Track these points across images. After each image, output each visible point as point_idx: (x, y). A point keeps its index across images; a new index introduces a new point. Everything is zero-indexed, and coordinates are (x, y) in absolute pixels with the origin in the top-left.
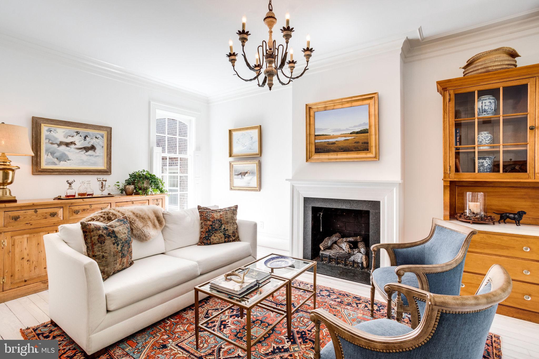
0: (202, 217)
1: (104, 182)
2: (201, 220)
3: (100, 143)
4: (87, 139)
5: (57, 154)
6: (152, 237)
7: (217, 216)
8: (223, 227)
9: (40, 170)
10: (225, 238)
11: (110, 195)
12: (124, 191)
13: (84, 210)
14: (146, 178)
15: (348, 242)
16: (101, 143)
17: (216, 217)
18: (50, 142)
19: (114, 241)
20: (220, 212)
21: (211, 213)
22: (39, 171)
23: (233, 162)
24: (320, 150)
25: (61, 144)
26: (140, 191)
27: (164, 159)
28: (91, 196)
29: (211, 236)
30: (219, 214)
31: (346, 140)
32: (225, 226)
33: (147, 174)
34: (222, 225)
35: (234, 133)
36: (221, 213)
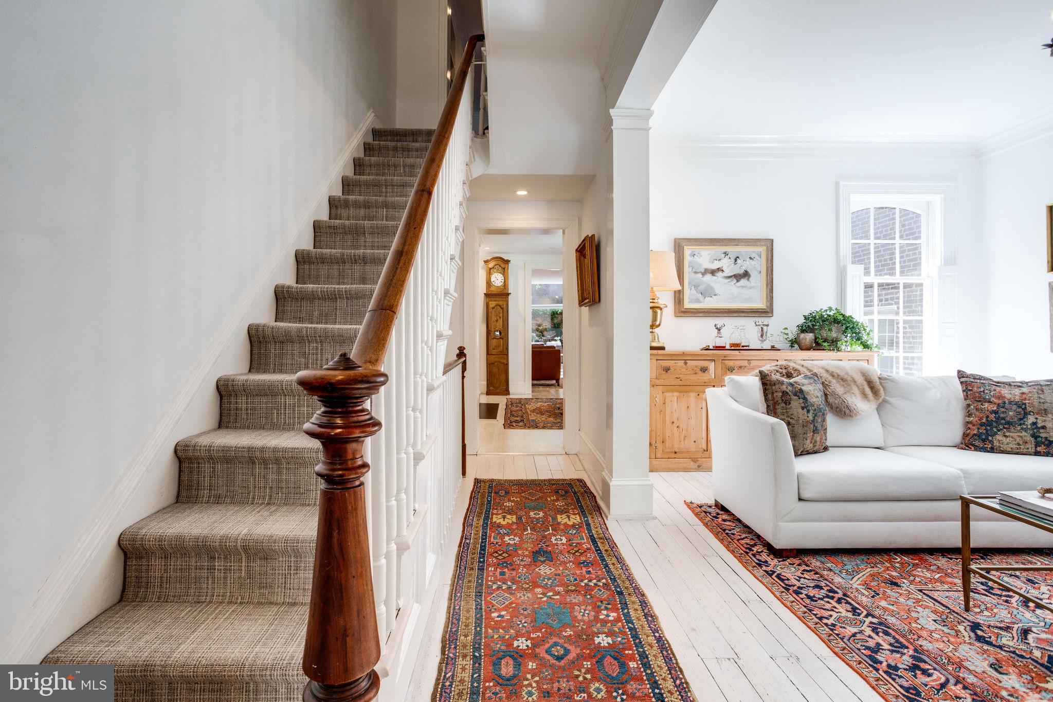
1: (765, 328)
2: (965, 399)
3: (756, 266)
4: (739, 261)
5: (701, 288)
6: (862, 413)
7: (1010, 394)
8: (1031, 419)
9: (683, 310)
11: (773, 348)
12: (795, 343)
13: (740, 367)
14: (836, 321)
16: (758, 267)
17: (1008, 396)
18: (694, 269)
19: (803, 405)
21: (993, 387)
22: (682, 312)
25: (706, 272)
26: (825, 344)
27: (869, 286)
28: (745, 348)
29: (995, 434)
32: (1036, 418)
33: (837, 315)
34: (1026, 414)
36: (1025, 390)
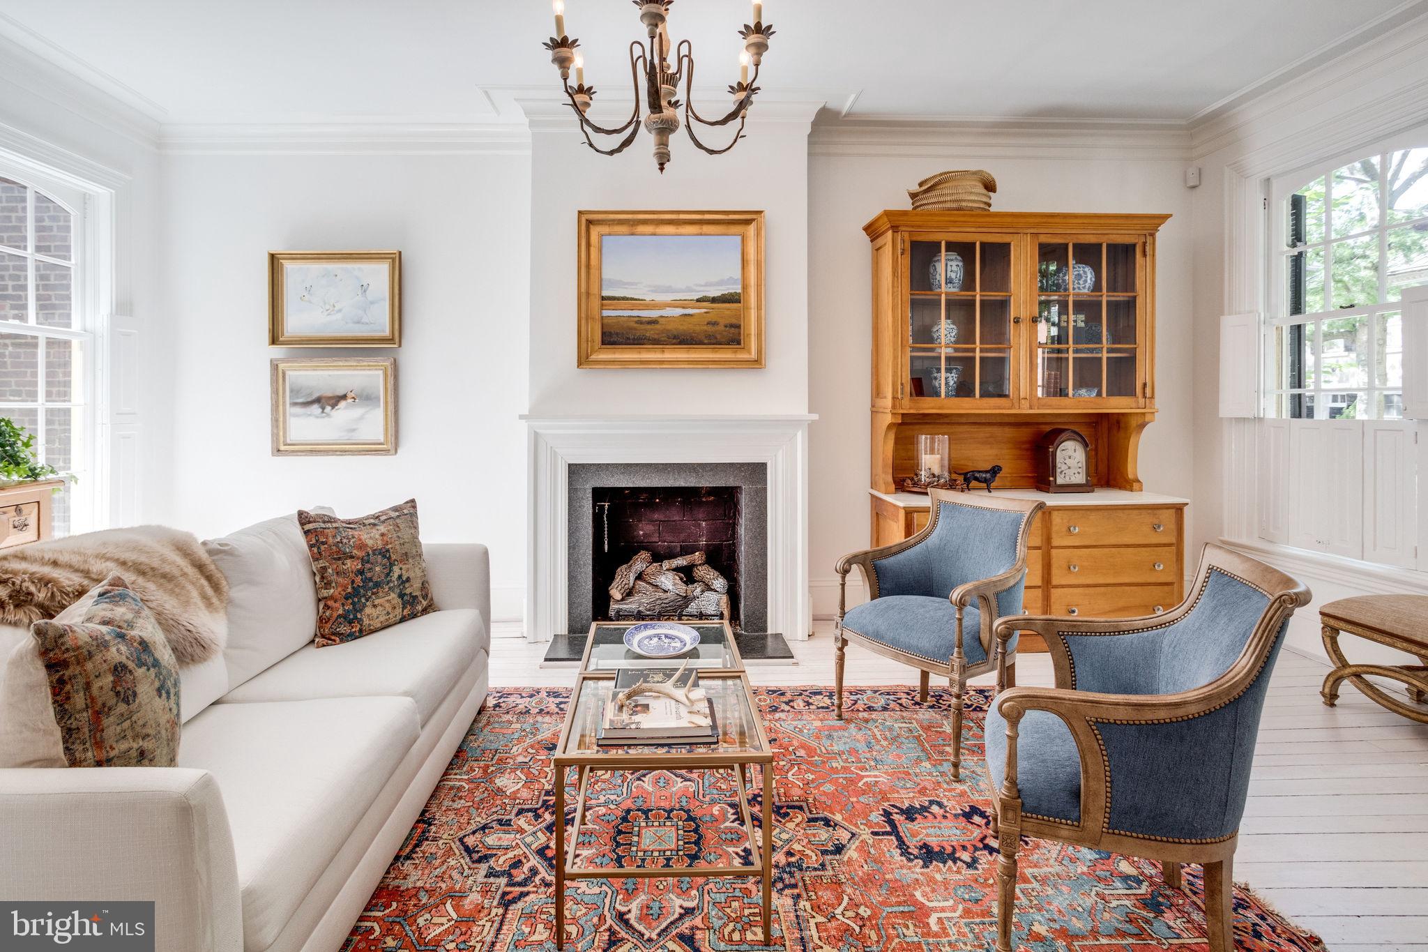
0: (323, 547)
2: (316, 559)
7: (371, 538)
8: (396, 571)
10: (404, 608)
15: (674, 570)
17: (370, 543)
20: (375, 525)
21: (351, 532)
29: (364, 606)
30: (375, 533)
32: (401, 569)
34: (392, 565)
36: (382, 529)
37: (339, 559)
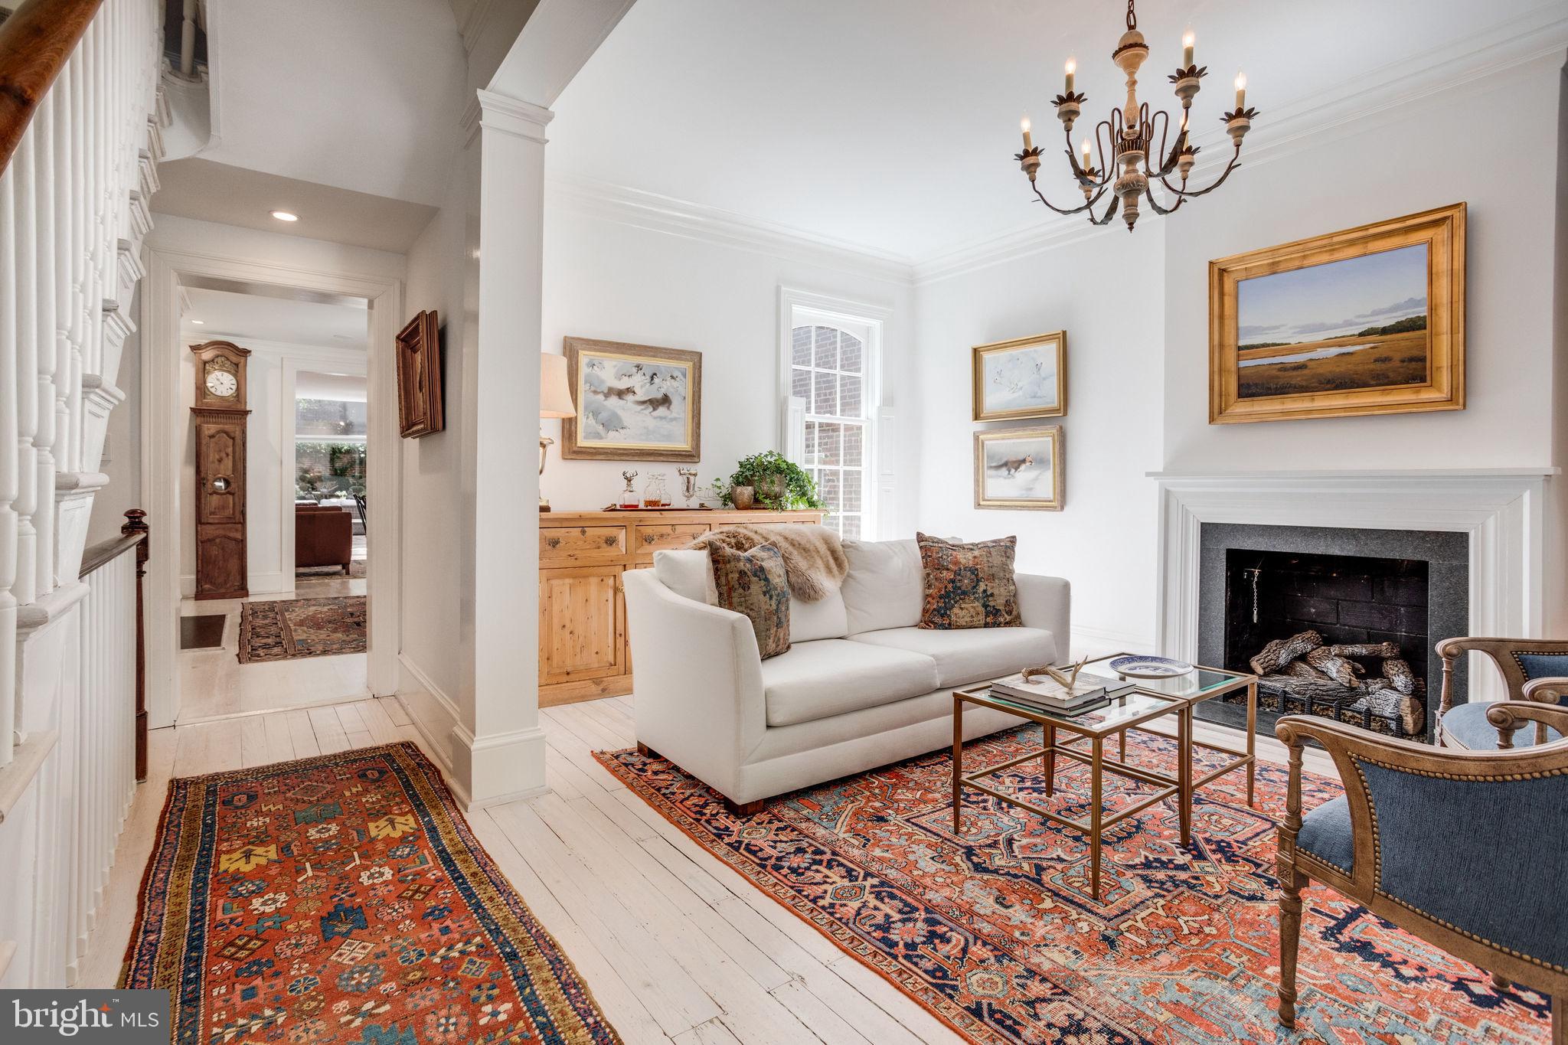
0: (929, 559)
1: (692, 478)
2: (925, 568)
3: (679, 390)
4: (656, 380)
5: (604, 415)
6: (827, 594)
7: (965, 558)
8: (982, 586)
9: (575, 449)
10: (987, 616)
11: (702, 508)
12: (729, 500)
13: (662, 536)
14: (779, 470)
15: (1346, 657)
17: (963, 561)
18: (593, 388)
19: (764, 589)
20: (972, 549)
21: (950, 552)
22: (574, 452)
23: (983, 433)
24: (1251, 388)
25: (611, 392)
26: (767, 501)
27: (809, 426)
28: (667, 507)
29: (953, 606)
30: (970, 555)
31: (1344, 354)
32: (986, 585)
33: (780, 462)
34: (978, 581)
35: (987, 357)
36: (976, 553)
37: (939, 569)
